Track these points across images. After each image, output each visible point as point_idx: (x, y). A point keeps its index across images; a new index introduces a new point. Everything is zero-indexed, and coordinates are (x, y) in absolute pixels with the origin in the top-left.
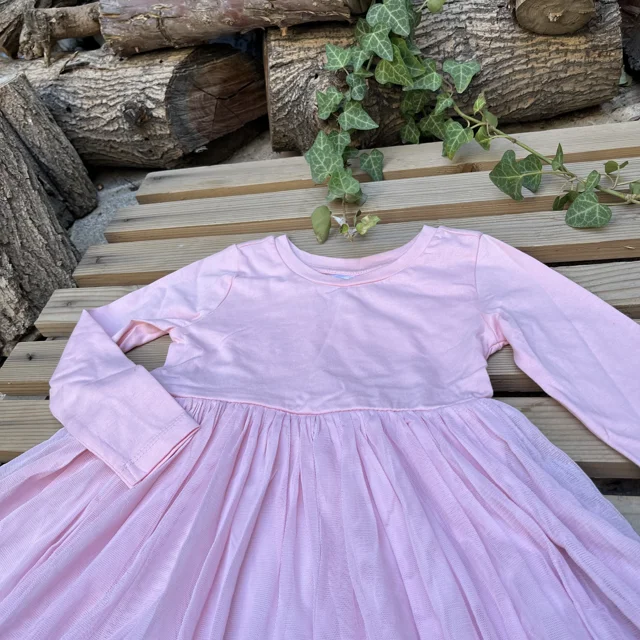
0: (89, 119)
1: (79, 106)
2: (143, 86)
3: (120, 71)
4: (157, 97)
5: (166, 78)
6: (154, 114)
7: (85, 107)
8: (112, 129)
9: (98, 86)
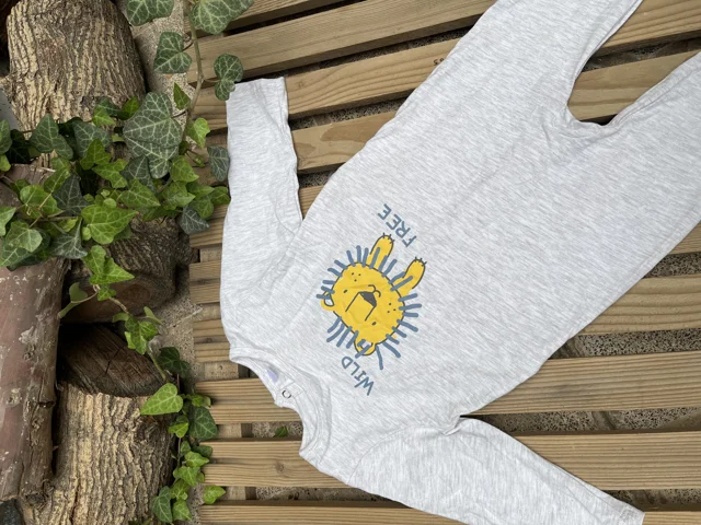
0: (138, 503)
2: (110, 429)
4: (126, 407)
5: (103, 399)
9: (100, 497)
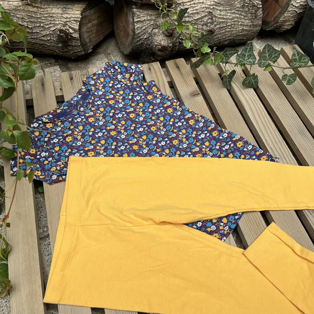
0: (32, 33)
1: (26, 25)
2: (65, 20)
3: (48, 9)
4: (74, 27)
5: (78, 18)
6: (73, 36)
7: (30, 27)
8: (46, 39)
